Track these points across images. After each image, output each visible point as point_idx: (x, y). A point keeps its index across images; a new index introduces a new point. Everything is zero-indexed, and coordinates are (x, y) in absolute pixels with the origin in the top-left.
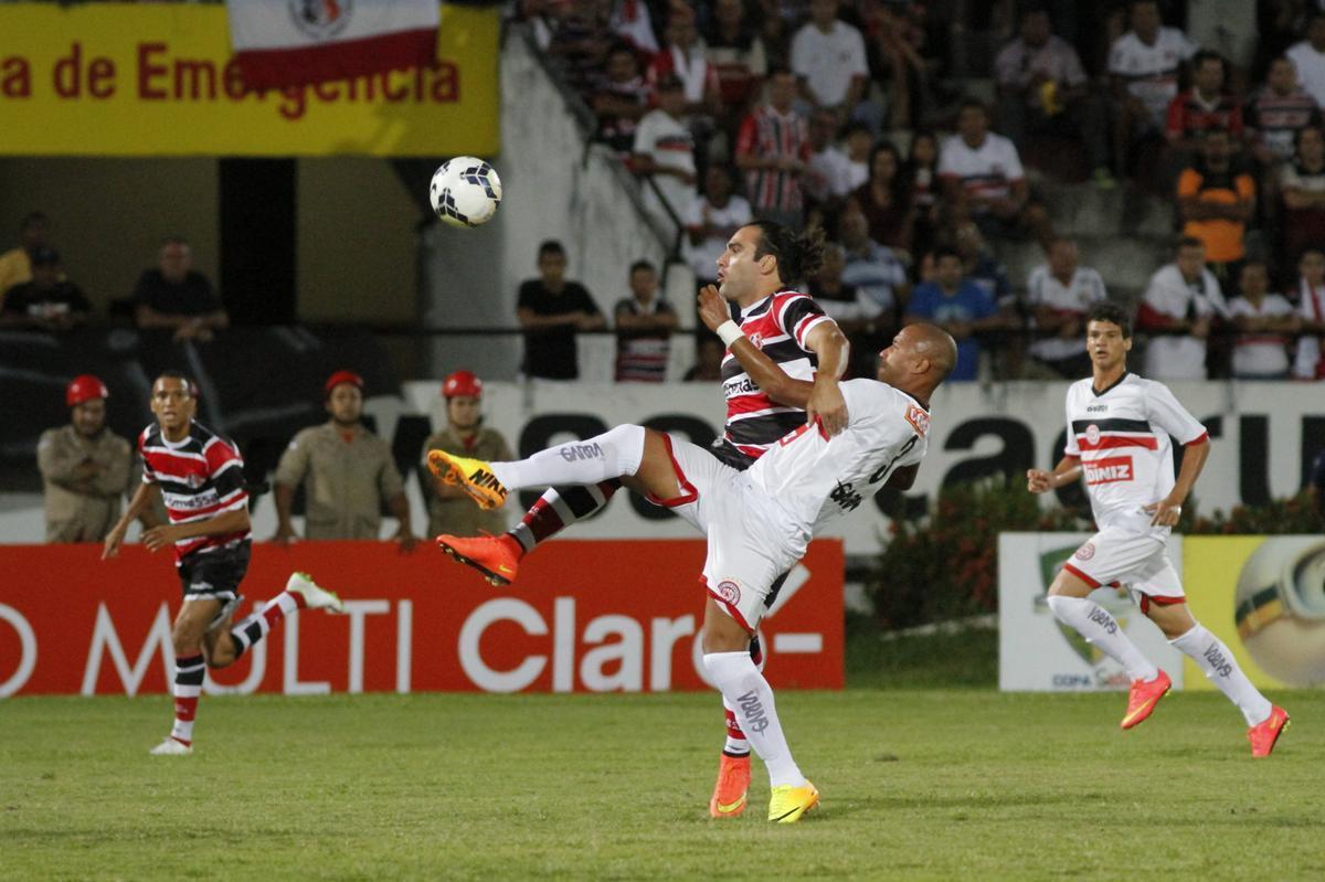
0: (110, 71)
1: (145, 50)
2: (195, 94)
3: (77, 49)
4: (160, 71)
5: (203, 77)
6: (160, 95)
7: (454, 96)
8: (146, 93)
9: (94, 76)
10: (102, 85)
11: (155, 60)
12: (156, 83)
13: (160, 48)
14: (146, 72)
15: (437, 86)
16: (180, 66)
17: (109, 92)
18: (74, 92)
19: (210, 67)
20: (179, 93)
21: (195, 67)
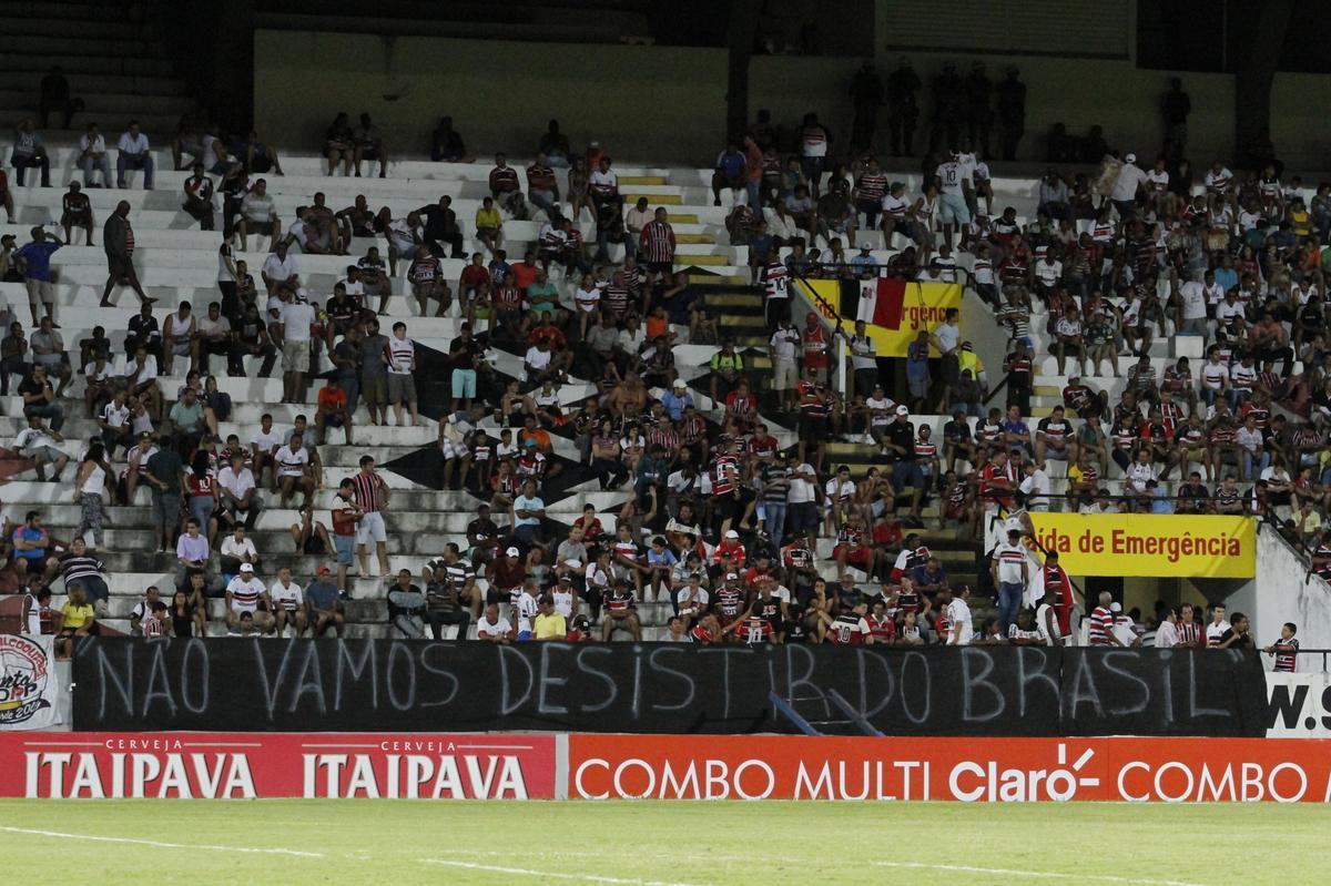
0: (1102, 542)
1: (1115, 533)
2: (1135, 552)
3: (1088, 532)
4: (1122, 542)
5: (1138, 543)
6: (1122, 551)
7: (1237, 553)
8: (1116, 551)
9: (1095, 543)
10: (1098, 547)
11: (1119, 537)
12: (1119, 546)
13: (1122, 532)
14: (1116, 542)
15: (1231, 548)
16: (1129, 539)
17: (1101, 549)
18: (1087, 550)
19: (1141, 540)
20: (1128, 551)
21: (1135, 540)
